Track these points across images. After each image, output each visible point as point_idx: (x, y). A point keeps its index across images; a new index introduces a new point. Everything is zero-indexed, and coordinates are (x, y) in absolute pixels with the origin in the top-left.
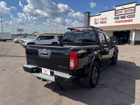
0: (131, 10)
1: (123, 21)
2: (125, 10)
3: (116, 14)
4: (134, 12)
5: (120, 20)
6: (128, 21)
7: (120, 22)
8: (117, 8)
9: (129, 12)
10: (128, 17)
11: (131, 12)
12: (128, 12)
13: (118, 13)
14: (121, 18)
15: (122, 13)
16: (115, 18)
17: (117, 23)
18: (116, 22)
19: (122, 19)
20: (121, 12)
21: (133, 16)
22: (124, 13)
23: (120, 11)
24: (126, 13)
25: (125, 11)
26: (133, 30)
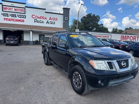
0: (22, 10)
1: (14, 20)
2: (15, 8)
3: (4, 10)
4: (24, 12)
5: (10, 17)
6: (19, 21)
7: (10, 20)
8: (4, 3)
9: (20, 12)
10: (19, 16)
11: (21, 12)
12: (18, 12)
13: (6, 9)
14: (11, 15)
15: (11, 11)
16: (3, 15)
17: (7, 20)
18: (4, 19)
19: (12, 17)
20: (10, 9)
21: (24, 17)
22: (13, 11)
23: (9, 7)
24: (17, 12)
25: (15, 10)
26: (30, 30)
